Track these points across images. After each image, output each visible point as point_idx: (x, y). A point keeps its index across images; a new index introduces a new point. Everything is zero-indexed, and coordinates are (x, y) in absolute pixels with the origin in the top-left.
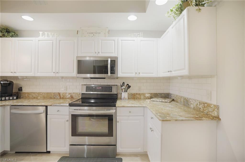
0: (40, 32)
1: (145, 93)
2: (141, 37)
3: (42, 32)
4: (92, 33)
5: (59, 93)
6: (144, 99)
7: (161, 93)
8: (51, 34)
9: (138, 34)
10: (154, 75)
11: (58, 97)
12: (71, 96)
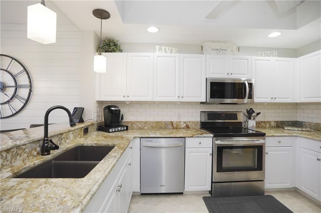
0: (156, 46)
1: (271, 121)
2: (275, 56)
3: (159, 46)
4: (217, 50)
5: (171, 122)
6: (270, 127)
7: (287, 121)
8: (169, 49)
9: (271, 53)
10: (290, 100)
11: (170, 127)
12: (186, 125)
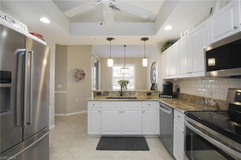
0: (181, 34)
5: (203, 97)
11: (203, 102)
12: (216, 104)
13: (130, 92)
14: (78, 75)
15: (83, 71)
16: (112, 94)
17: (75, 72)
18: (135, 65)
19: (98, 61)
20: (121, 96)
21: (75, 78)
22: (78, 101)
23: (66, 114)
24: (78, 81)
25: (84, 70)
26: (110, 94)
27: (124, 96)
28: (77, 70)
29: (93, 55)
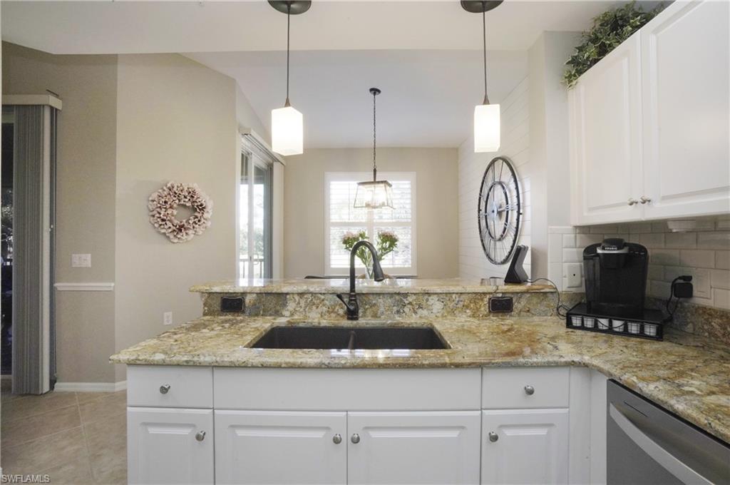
13: (397, 297)
14: (169, 211)
15: (192, 194)
16: (303, 303)
17: (155, 196)
18: (413, 175)
19: (271, 161)
20: (348, 319)
21: (156, 225)
22: (171, 322)
23: (114, 382)
24: (172, 236)
25: (198, 190)
26: (291, 306)
27: (364, 316)
28: (162, 189)
29: (240, 128)
